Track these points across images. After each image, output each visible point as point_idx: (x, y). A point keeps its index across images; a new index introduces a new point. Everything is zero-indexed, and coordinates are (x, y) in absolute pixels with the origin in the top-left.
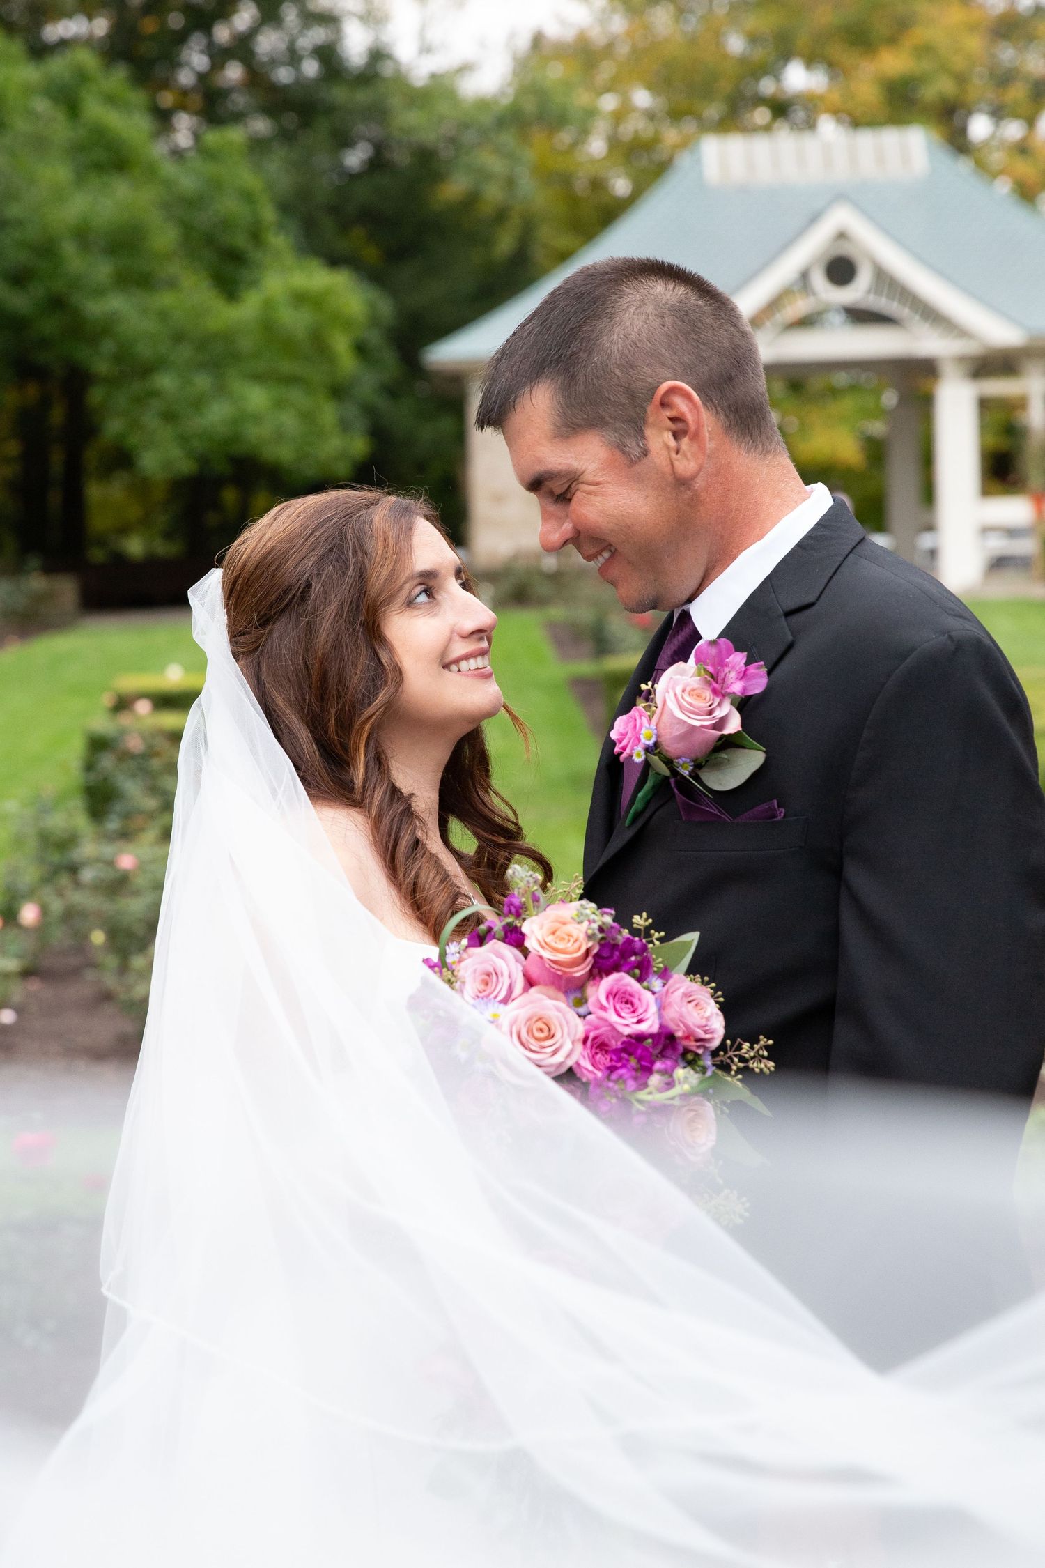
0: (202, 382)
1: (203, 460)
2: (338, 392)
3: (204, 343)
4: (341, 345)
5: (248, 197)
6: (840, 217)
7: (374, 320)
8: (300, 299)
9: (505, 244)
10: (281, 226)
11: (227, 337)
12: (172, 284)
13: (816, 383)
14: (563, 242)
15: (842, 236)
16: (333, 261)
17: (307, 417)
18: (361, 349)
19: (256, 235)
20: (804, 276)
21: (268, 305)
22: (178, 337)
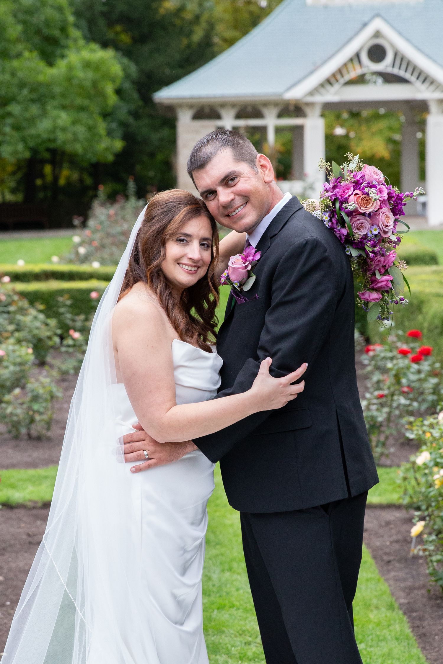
0: (34, 109)
1: (34, 151)
2: (106, 115)
3: (35, 88)
4: (109, 89)
5: (60, 9)
6: (377, 24)
7: (127, 76)
8: (87, 65)
9: (198, 35)
10: (77, 26)
11: (48, 85)
12: (19, 56)
13: (365, 113)
14: (229, 34)
15: (377, 34)
16: (105, 45)
17: (91, 129)
18: (119, 92)
19: (63, 30)
20: (358, 55)
21: (70, 68)
22: (22, 85)
